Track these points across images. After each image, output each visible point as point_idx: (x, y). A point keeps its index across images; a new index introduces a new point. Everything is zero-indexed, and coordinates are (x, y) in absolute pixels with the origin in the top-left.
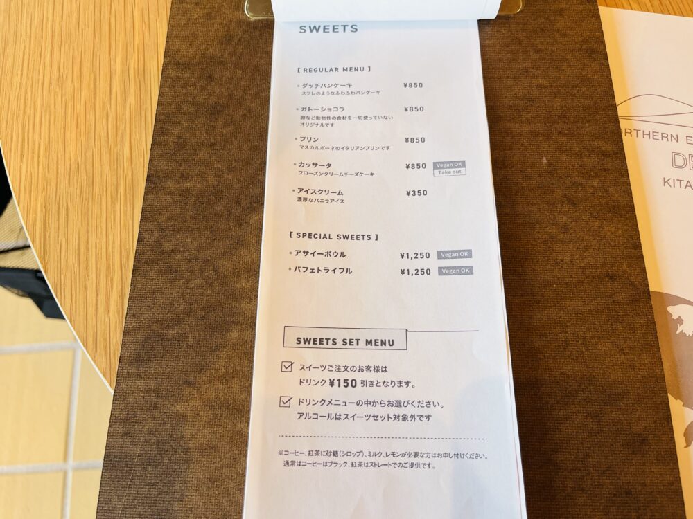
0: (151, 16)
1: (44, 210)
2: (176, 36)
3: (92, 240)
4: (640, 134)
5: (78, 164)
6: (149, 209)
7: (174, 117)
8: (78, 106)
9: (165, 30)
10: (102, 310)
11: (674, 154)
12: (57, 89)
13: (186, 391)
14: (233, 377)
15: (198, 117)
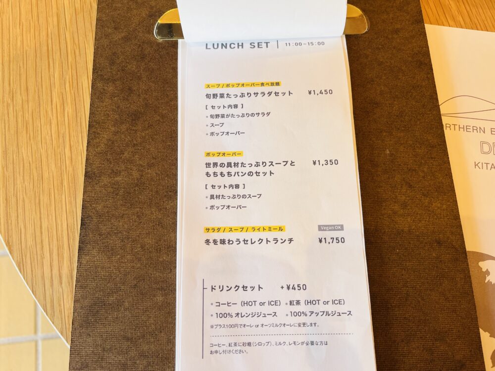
0: (80, 38)
1: (5, 202)
2: (101, 56)
3: (45, 225)
4: (457, 127)
5: (30, 163)
6: (88, 199)
7: (104, 123)
8: (27, 115)
9: (93, 51)
10: (56, 282)
11: (482, 143)
12: (9, 102)
13: (125, 345)
14: (161, 332)
15: (122, 123)
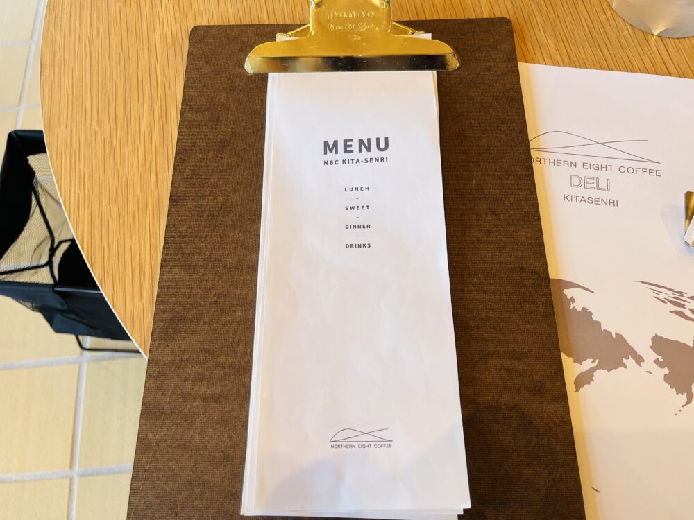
0: (170, 72)
1: (90, 223)
2: (191, 88)
3: (128, 244)
4: (547, 161)
5: (116, 187)
6: (172, 221)
7: (191, 150)
8: (114, 142)
9: (182, 83)
10: (137, 298)
11: (572, 177)
12: (97, 129)
13: (203, 355)
14: (239, 345)
15: (209, 151)
